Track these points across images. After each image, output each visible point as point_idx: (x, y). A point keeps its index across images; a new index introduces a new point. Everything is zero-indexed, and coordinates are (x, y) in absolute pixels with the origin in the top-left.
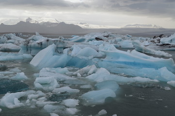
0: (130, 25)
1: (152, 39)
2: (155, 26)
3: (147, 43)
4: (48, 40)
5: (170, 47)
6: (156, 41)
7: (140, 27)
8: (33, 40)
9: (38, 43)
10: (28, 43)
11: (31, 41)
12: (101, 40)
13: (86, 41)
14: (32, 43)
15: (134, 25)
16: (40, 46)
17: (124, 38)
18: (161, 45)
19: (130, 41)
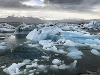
0: (66, 18)
1: (79, 25)
2: (79, 18)
3: (76, 27)
4: (30, 27)
5: (88, 29)
6: (81, 26)
7: (71, 19)
8: (22, 26)
9: (26, 28)
10: (20, 28)
11: (21, 27)
12: (53, 26)
13: (46, 27)
14: (22, 28)
15: (68, 18)
16: (26, 29)
17: (64, 25)
18: (84, 28)
19: (68, 26)
